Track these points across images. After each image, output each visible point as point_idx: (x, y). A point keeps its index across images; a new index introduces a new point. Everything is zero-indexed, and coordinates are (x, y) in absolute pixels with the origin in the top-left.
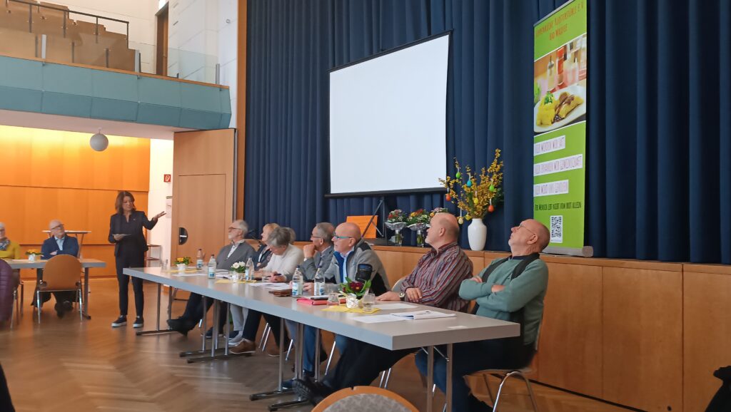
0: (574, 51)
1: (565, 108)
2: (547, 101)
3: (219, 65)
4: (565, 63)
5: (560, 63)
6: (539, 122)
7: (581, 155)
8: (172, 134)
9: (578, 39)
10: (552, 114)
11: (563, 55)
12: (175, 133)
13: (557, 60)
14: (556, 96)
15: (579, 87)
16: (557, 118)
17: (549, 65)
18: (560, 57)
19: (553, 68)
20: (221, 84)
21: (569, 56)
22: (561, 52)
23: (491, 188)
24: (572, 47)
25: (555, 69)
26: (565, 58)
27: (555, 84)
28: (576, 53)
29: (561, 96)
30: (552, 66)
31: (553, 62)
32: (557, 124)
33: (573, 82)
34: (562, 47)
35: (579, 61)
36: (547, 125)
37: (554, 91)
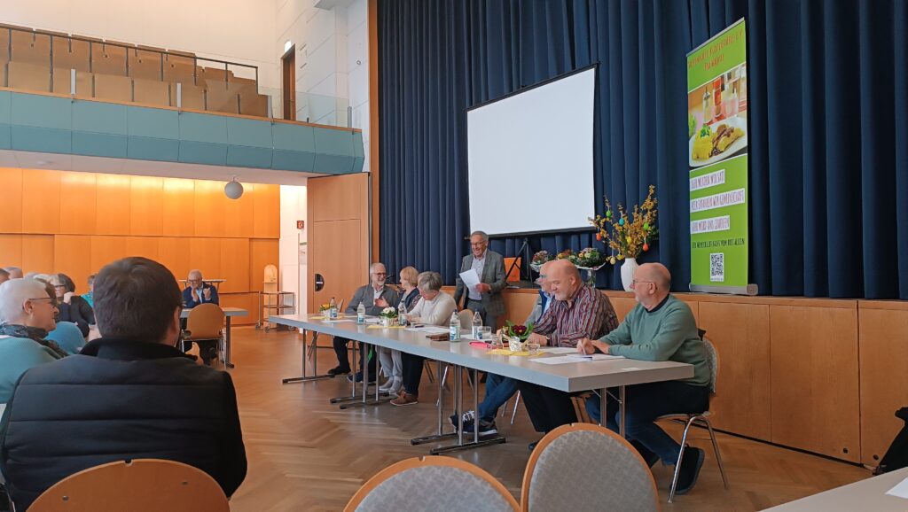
0: (732, 81)
1: (723, 141)
2: (703, 133)
3: (351, 108)
4: (723, 94)
5: (717, 94)
6: (695, 156)
7: (743, 189)
8: (306, 180)
9: (735, 70)
10: (710, 147)
11: (720, 87)
12: (309, 178)
13: (714, 91)
14: (714, 128)
15: (739, 118)
16: (715, 152)
17: (705, 96)
18: (717, 87)
19: (709, 100)
20: (353, 127)
21: (727, 86)
22: (718, 82)
23: (646, 226)
24: (729, 77)
25: (712, 100)
26: (723, 89)
27: (713, 116)
28: (735, 83)
29: (719, 129)
30: (708, 97)
31: (709, 94)
32: (715, 158)
33: (732, 114)
34: (719, 77)
35: (738, 91)
36: (704, 159)
37: (711, 123)
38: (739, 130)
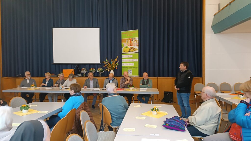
1: (132, 50)
2: (126, 48)
5: (130, 41)
6: (123, 51)
7: (137, 59)
9: (135, 38)
10: (128, 50)
11: (131, 40)
13: (129, 40)
14: (130, 47)
16: (130, 51)
17: (127, 41)
19: (128, 42)
21: (133, 40)
24: (134, 39)
26: (132, 40)
27: (129, 45)
29: (131, 48)
32: (129, 53)
33: (135, 46)
34: (131, 38)
35: (136, 42)
36: (127, 52)
37: (129, 46)
38: (136, 49)
